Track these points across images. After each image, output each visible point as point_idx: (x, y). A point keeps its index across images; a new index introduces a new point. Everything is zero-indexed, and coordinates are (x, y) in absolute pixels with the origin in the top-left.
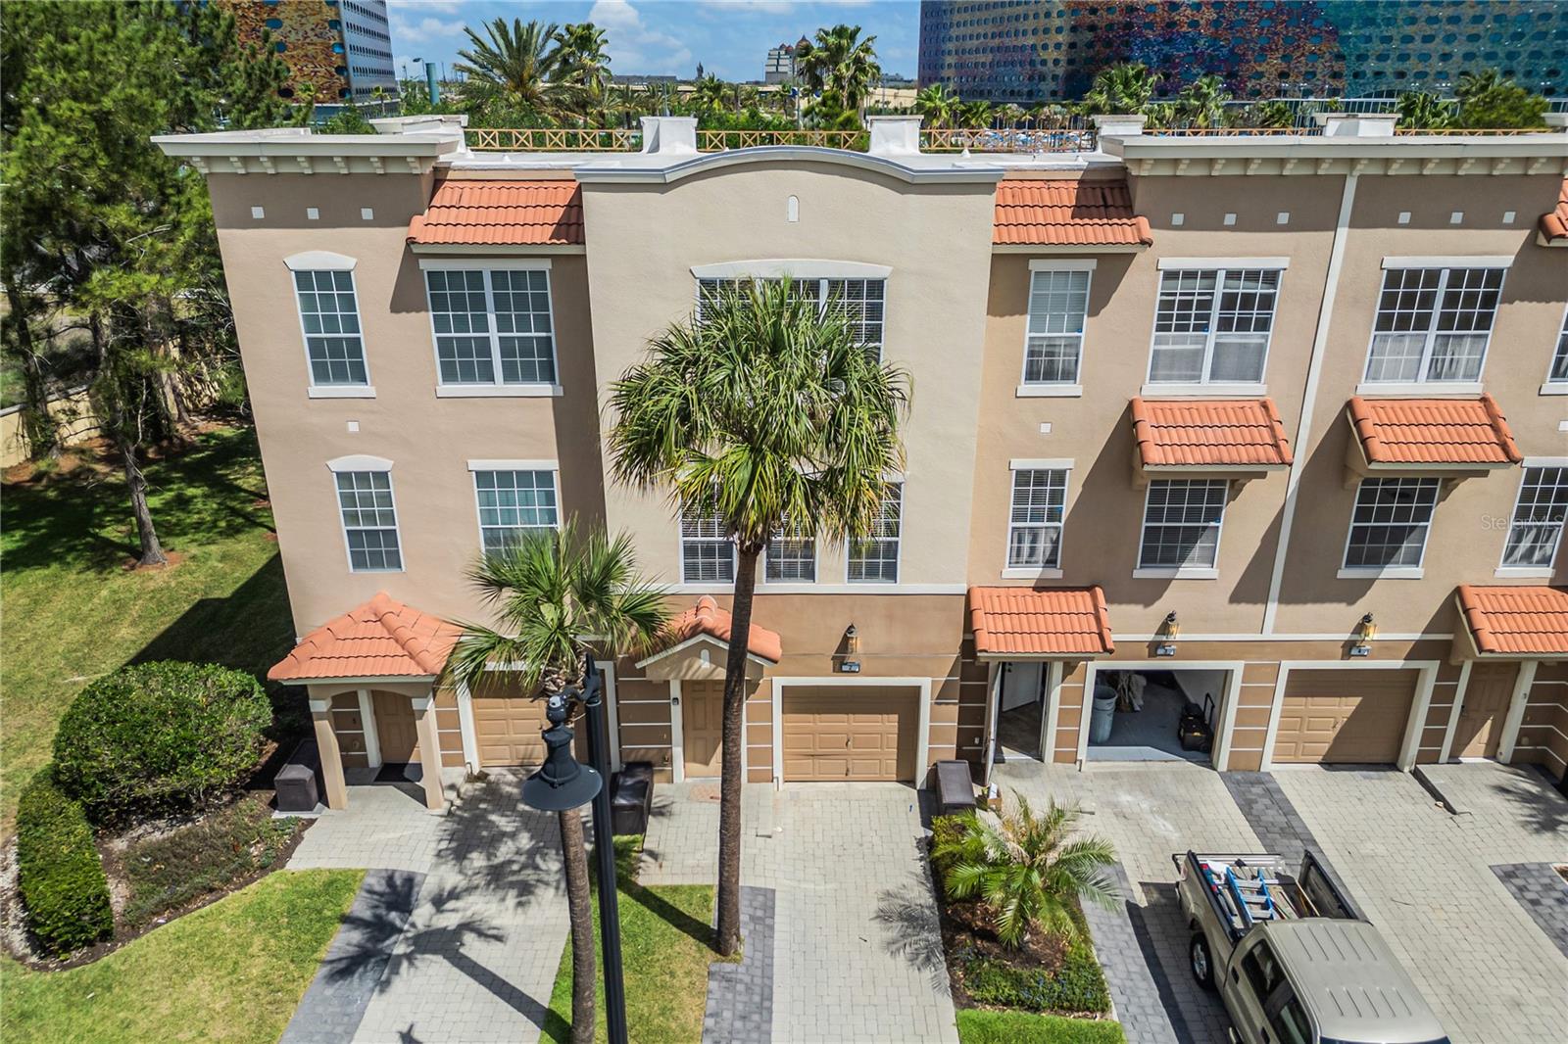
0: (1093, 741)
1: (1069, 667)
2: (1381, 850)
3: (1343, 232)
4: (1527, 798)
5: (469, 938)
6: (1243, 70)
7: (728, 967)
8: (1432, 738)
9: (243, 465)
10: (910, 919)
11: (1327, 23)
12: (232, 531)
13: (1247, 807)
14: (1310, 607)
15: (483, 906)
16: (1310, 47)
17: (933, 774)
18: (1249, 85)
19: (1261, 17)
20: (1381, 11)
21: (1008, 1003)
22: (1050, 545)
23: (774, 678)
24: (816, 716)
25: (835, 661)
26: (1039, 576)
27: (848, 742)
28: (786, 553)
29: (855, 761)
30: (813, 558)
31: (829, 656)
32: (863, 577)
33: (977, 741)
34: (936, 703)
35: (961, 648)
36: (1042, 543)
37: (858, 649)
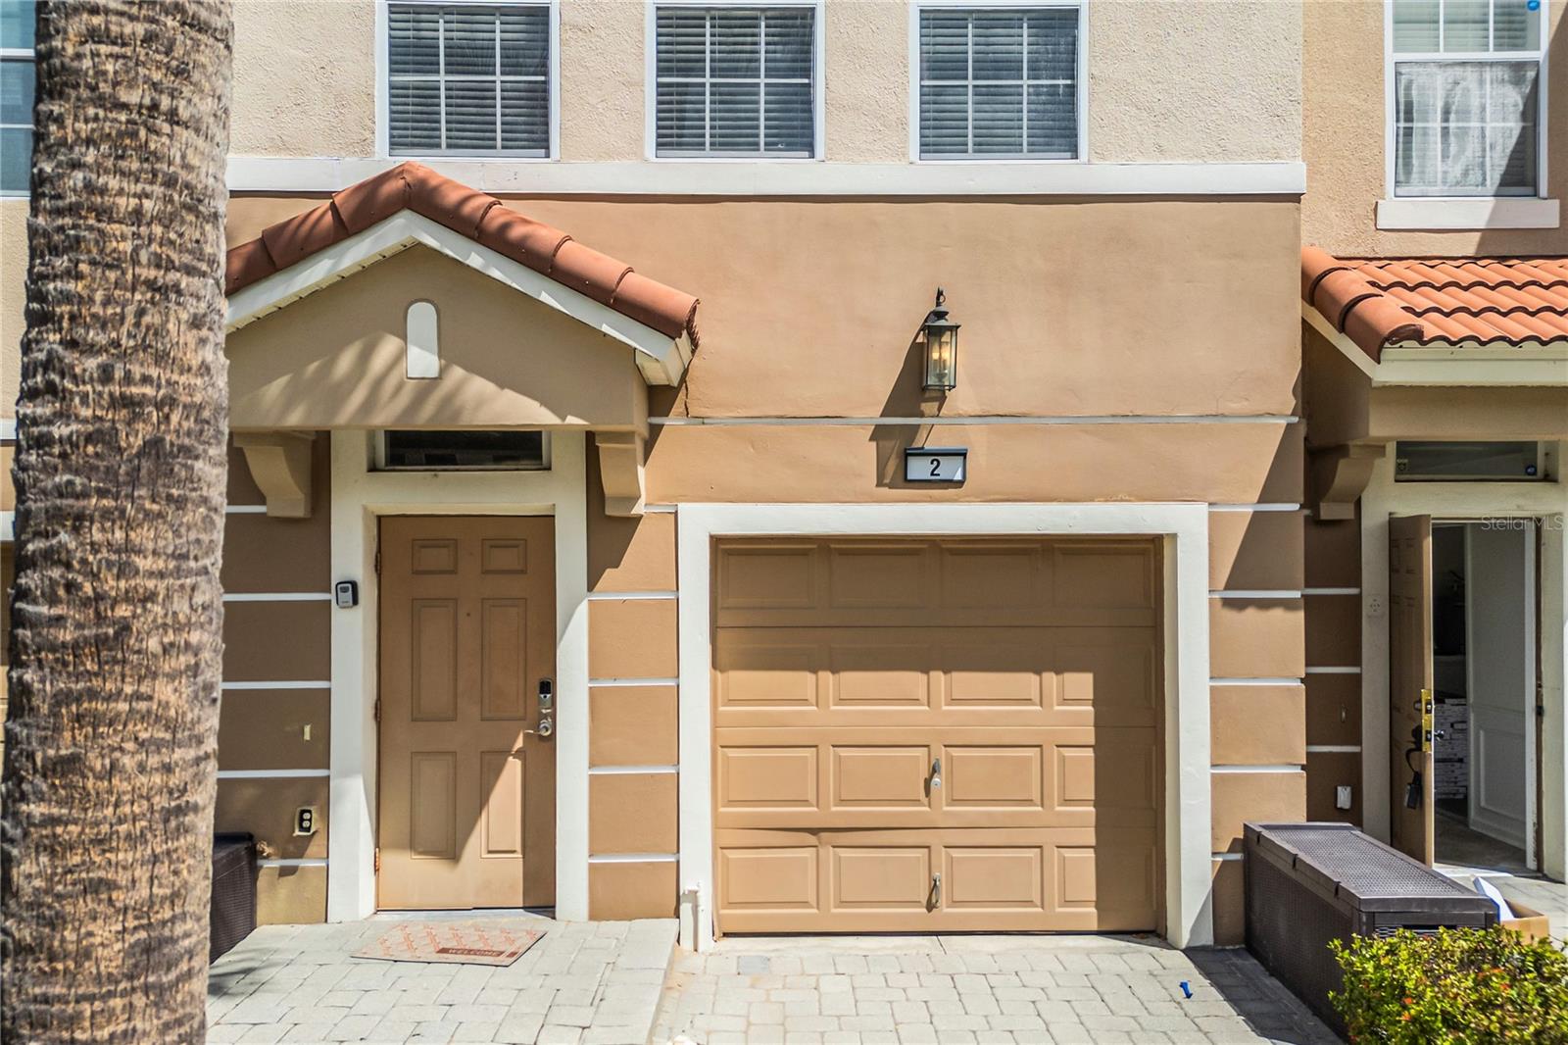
22: (1515, 126)
23: (681, 506)
24: (826, 677)
25: (881, 443)
26: (1491, 219)
27: (931, 777)
28: (721, 60)
29: (956, 853)
30: (807, 71)
31: (863, 426)
32: (970, 146)
33: (1344, 797)
34: (1228, 603)
35: (1299, 394)
36: (1488, 119)
37: (961, 399)
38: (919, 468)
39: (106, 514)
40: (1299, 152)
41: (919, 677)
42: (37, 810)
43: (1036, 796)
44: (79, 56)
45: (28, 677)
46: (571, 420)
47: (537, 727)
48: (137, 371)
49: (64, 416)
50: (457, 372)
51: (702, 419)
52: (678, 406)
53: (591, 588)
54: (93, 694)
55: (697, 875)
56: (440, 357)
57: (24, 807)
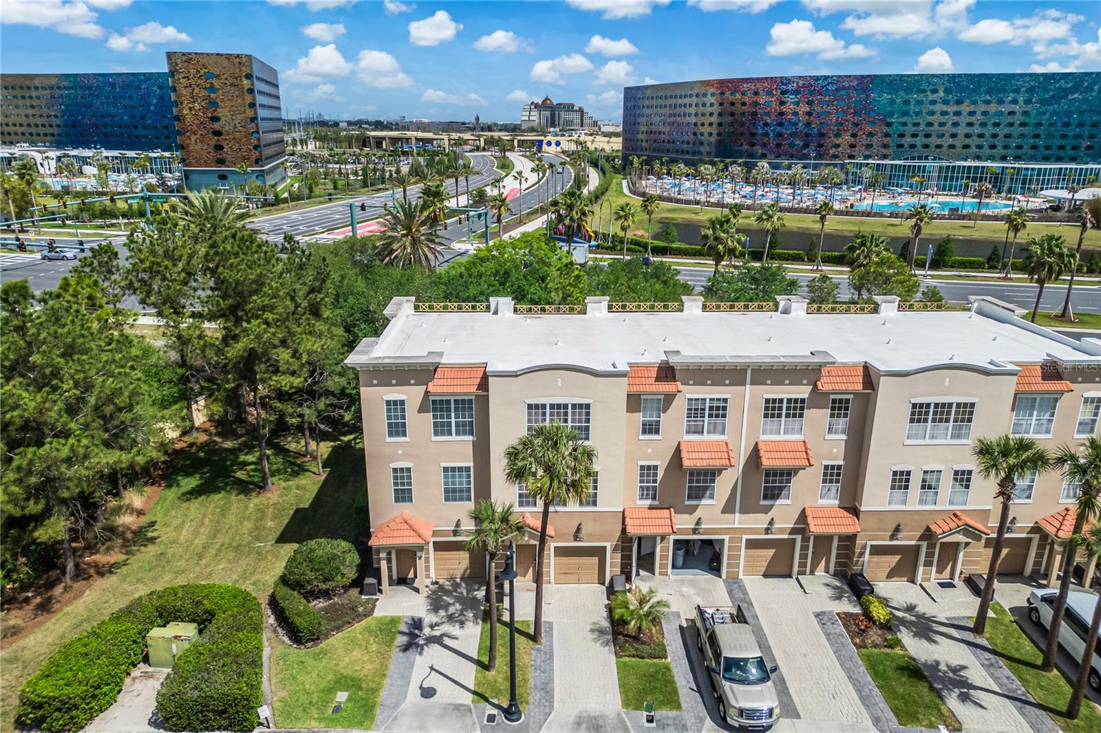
0: (674, 567)
1: (663, 538)
2: (775, 607)
3: (748, 386)
4: (835, 588)
5: (445, 638)
6: (827, 142)
7: (538, 646)
8: (803, 565)
9: (286, 438)
10: (601, 632)
11: (879, 114)
12: (295, 474)
13: (730, 592)
14: (751, 515)
15: (446, 628)
16: (869, 128)
17: (612, 580)
18: (831, 152)
19: (837, 111)
20: (912, 107)
21: (634, 656)
22: (654, 492)
25: (574, 536)
34: (613, 553)
37: (583, 531)
38: (578, 539)
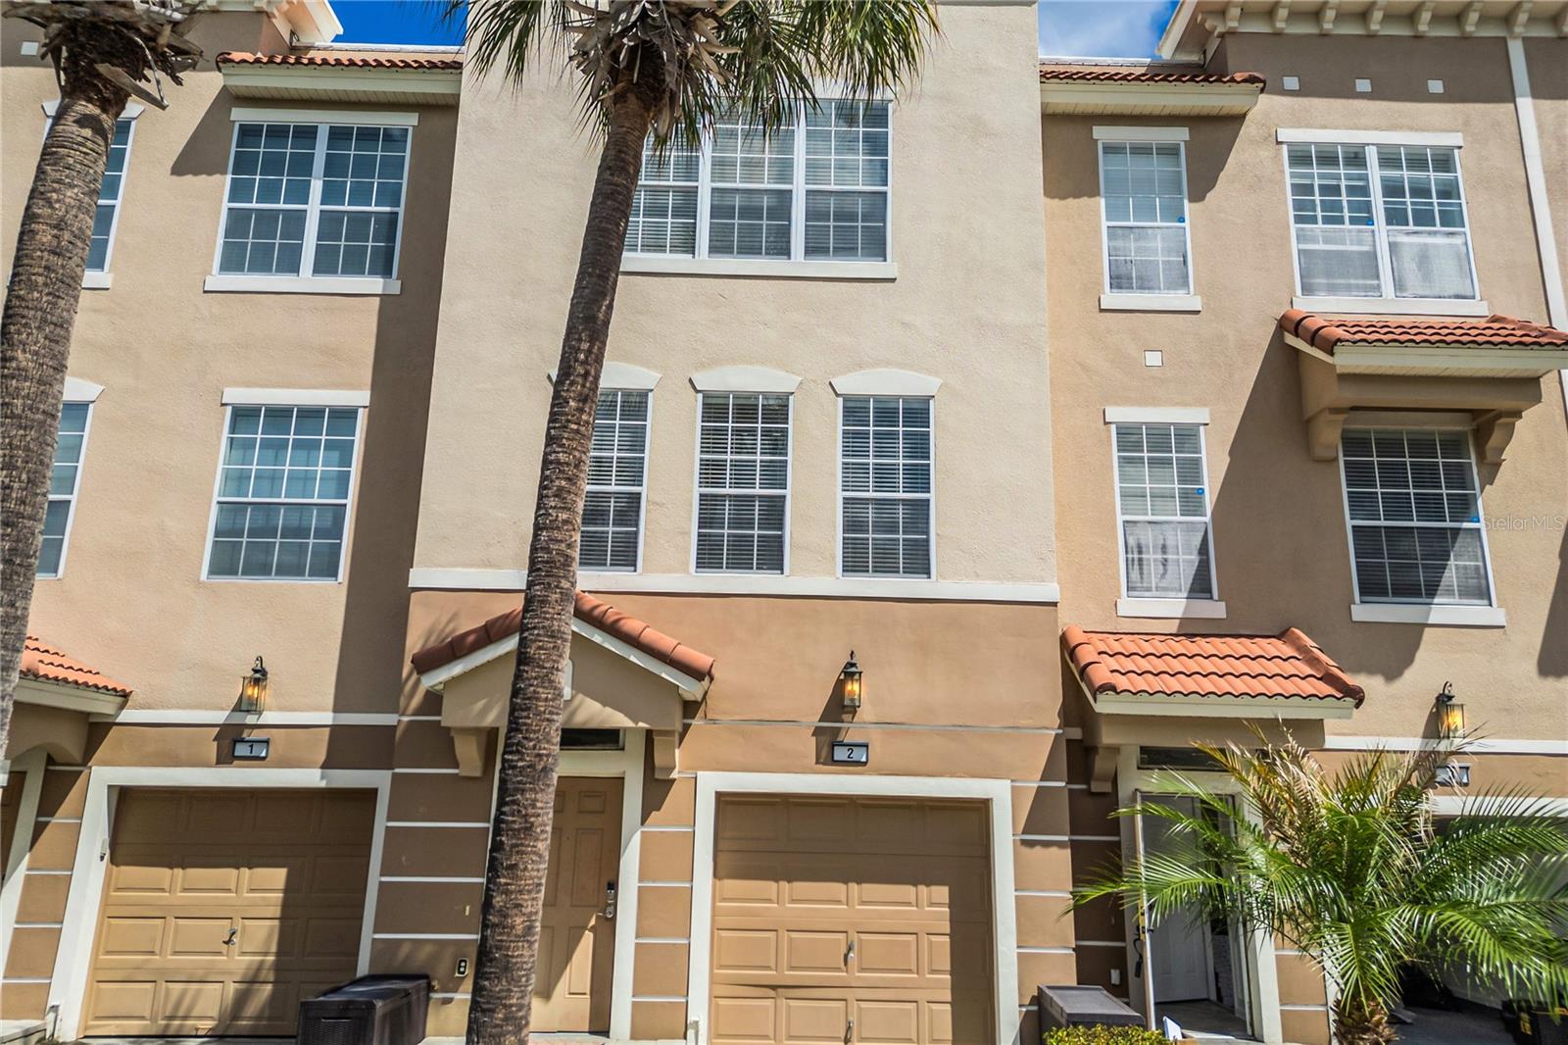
3: (1526, 104)
22: (1195, 558)
23: (699, 773)
24: (784, 885)
25: (819, 738)
26: (1184, 613)
27: (848, 952)
28: (733, 519)
29: (863, 1005)
30: (780, 526)
31: (809, 727)
32: (870, 569)
33: (1115, 976)
34: (1024, 843)
35: (1062, 716)
36: (1180, 553)
37: (866, 713)
38: (841, 754)
39: (531, 790)
40: (1056, 579)
41: (841, 887)
42: (503, 880)
43: (914, 967)
44: (535, 654)
45: (503, 839)
46: (641, 724)
47: (604, 913)
48: (543, 746)
49: (522, 760)
50: (580, 696)
51: (714, 721)
52: (700, 714)
53: (643, 823)
54: (522, 845)
55: (699, 1011)
56: (572, 689)
57: (498, 880)
